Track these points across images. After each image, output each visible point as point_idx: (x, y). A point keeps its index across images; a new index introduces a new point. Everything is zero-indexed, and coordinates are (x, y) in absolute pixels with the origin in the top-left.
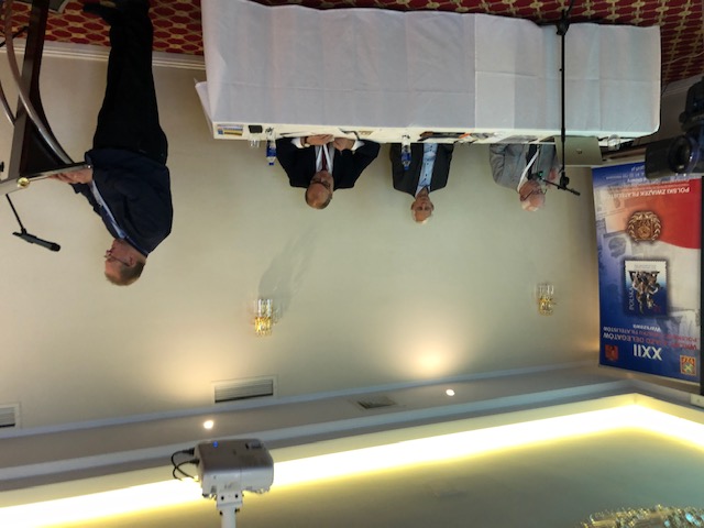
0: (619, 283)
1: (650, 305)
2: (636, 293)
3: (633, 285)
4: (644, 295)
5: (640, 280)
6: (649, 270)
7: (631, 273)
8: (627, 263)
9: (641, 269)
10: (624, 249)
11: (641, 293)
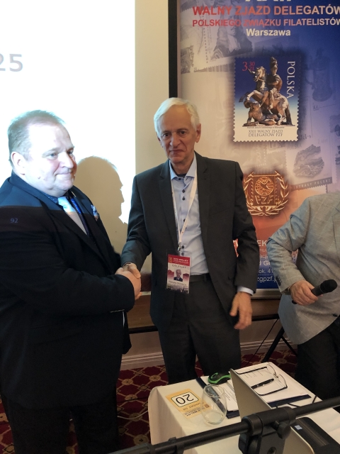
0: (310, 103)
1: (261, 72)
2: (283, 90)
3: (286, 102)
4: (269, 87)
5: (275, 111)
6: (260, 128)
7: (289, 122)
8: (294, 137)
9: (272, 128)
10: (298, 159)
11: (274, 91)
